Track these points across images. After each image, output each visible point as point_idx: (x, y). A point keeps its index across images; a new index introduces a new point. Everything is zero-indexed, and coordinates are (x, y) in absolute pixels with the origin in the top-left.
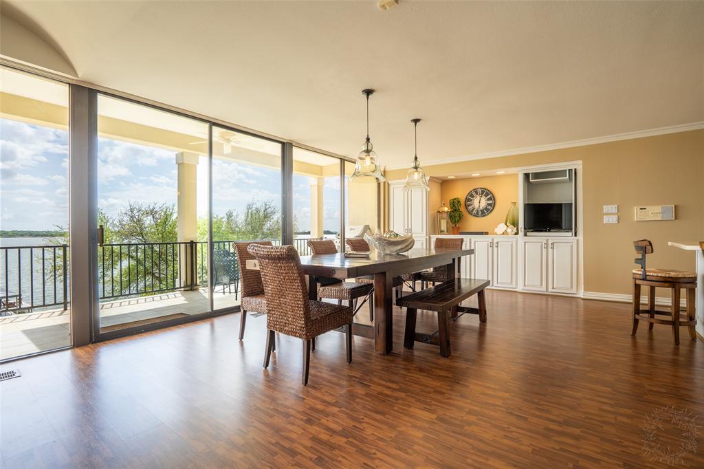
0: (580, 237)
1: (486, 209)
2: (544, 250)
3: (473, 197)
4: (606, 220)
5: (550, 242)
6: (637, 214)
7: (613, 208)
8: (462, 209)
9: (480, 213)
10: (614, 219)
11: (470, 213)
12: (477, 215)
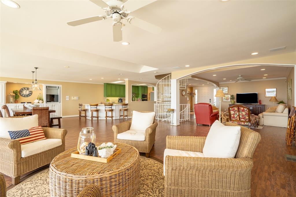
0: (61, 103)
1: (29, 94)
2: (52, 107)
3: (23, 90)
4: (67, 99)
5: (54, 105)
6: (72, 98)
7: (68, 97)
8: (19, 94)
9: (26, 96)
10: (68, 99)
11: (22, 96)
12: (25, 96)
